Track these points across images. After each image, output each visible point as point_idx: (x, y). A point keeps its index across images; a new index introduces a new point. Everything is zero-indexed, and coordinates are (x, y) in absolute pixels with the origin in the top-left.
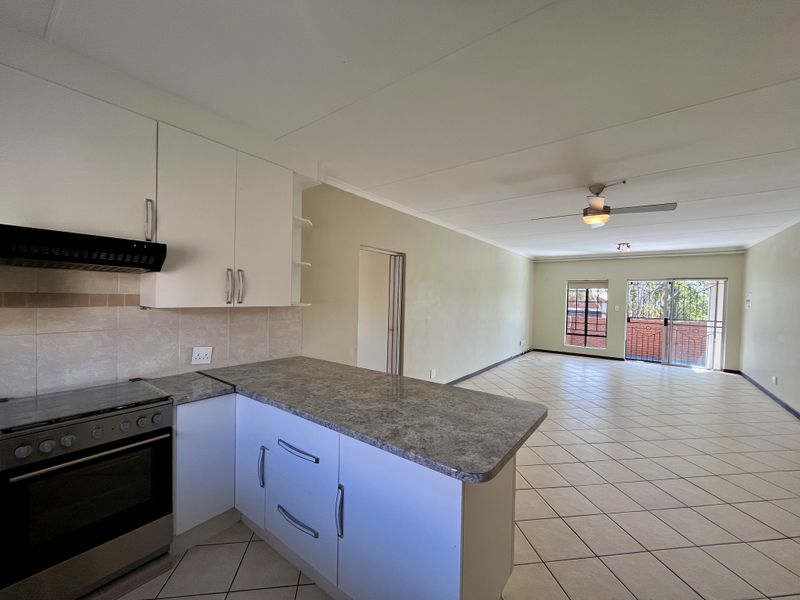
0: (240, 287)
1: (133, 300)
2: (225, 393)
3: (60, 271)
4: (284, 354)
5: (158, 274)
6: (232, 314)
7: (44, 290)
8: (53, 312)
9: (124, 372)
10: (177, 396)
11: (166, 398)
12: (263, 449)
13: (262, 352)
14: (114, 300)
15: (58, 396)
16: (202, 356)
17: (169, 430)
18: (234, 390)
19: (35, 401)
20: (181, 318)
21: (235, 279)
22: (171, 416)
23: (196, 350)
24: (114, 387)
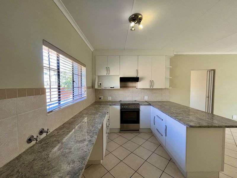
0: (152, 84)
1: (135, 87)
2: (148, 105)
3: (126, 83)
4: (164, 100)
5: (138, 82)
6: (152, 90)
7: (125, 86)
8: (125, 89)
9: (134, 99)
10: (140, 104)
11: (139, 104)
12: (155, 117)
13: (159, 99)
14: (133, 87)
15: (126, 101)
16: (146, 98)
17: (139, 109)
18: (150, 105)
19: (124, 101)
20: (143, 90)
21: (152, 82)
22: (139, 107)
23: (145, 97)
24: (133, 101)
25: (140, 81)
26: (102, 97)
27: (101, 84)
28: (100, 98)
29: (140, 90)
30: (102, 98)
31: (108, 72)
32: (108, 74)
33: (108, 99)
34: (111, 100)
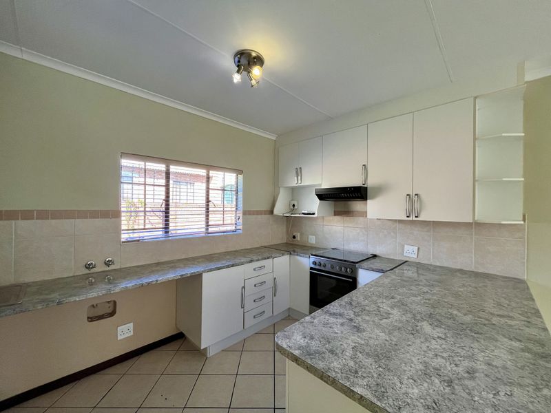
4: (495, 270)
5: (368, 201)
7: (346, 210)
8: (348, 218)
9: (371, 250)
11: (354, 263)
13: (466, 261)
16: (410, 252)
18: (386, 272)
20: (398, 225)
21: (413, 201)
23: (406, 247)
25: (372, 198)
26: (298, 236)
27: (294, 206)
28: (294, 237)
29: (390, 223)
30: (298, 238)
31: (299, 178)
32: (300, 182)
33: (309, 241)
34: (314, 242)
